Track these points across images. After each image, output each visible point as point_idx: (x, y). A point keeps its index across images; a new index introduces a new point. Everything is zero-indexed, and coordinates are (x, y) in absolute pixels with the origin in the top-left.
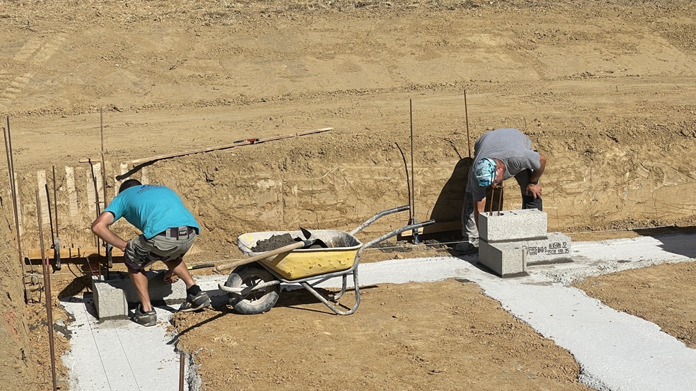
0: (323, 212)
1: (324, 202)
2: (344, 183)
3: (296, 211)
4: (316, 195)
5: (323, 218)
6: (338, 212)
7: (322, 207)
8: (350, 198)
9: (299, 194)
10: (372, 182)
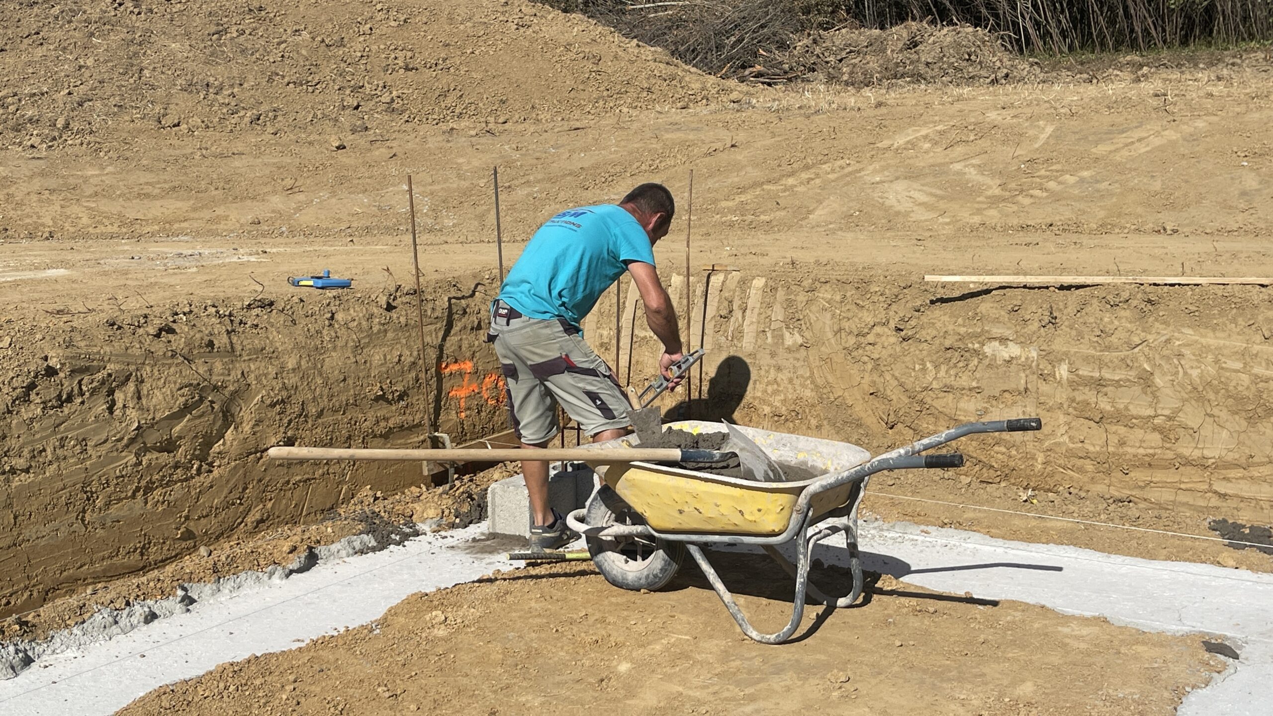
0: (1122, 430)
1: (1126, 408)
2: (1177, 373)
3: (1062, 419)
4: (1109, 389)
5: (1122, 443)
6: (1157, 436)
7: (1121, 418)
8: (1188, 408)
9: (1071, 383)
10: (1245, 379)
